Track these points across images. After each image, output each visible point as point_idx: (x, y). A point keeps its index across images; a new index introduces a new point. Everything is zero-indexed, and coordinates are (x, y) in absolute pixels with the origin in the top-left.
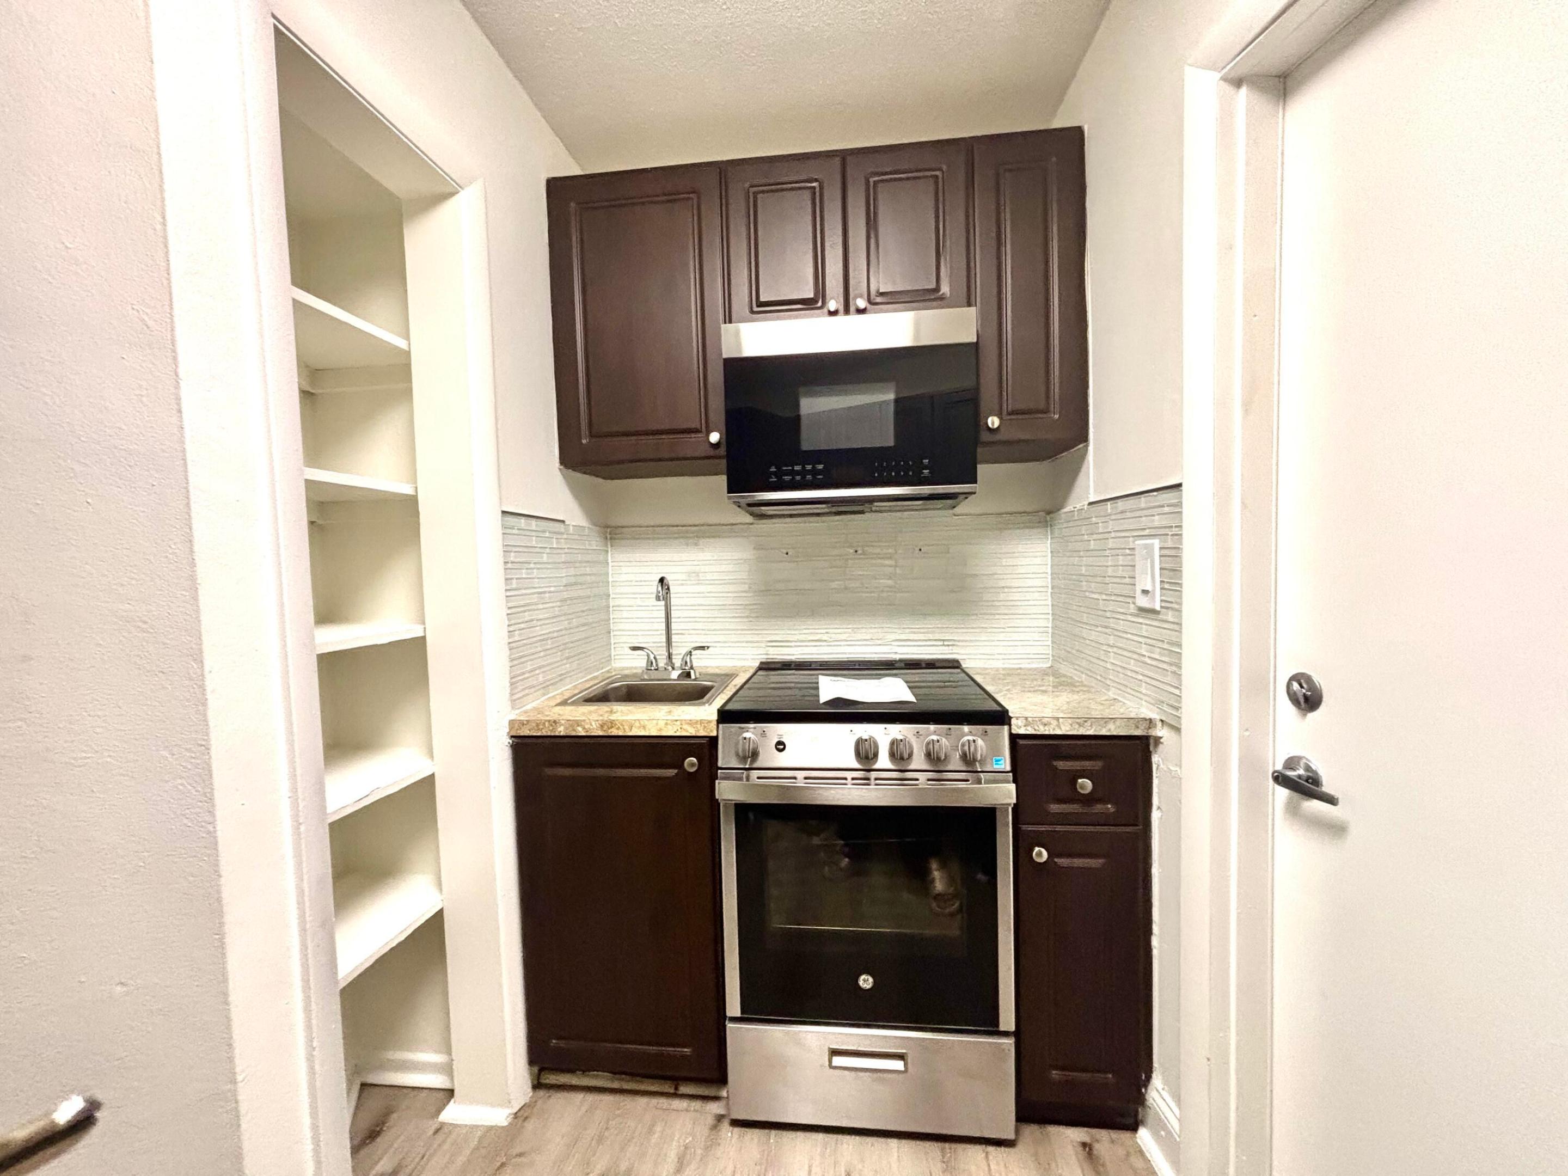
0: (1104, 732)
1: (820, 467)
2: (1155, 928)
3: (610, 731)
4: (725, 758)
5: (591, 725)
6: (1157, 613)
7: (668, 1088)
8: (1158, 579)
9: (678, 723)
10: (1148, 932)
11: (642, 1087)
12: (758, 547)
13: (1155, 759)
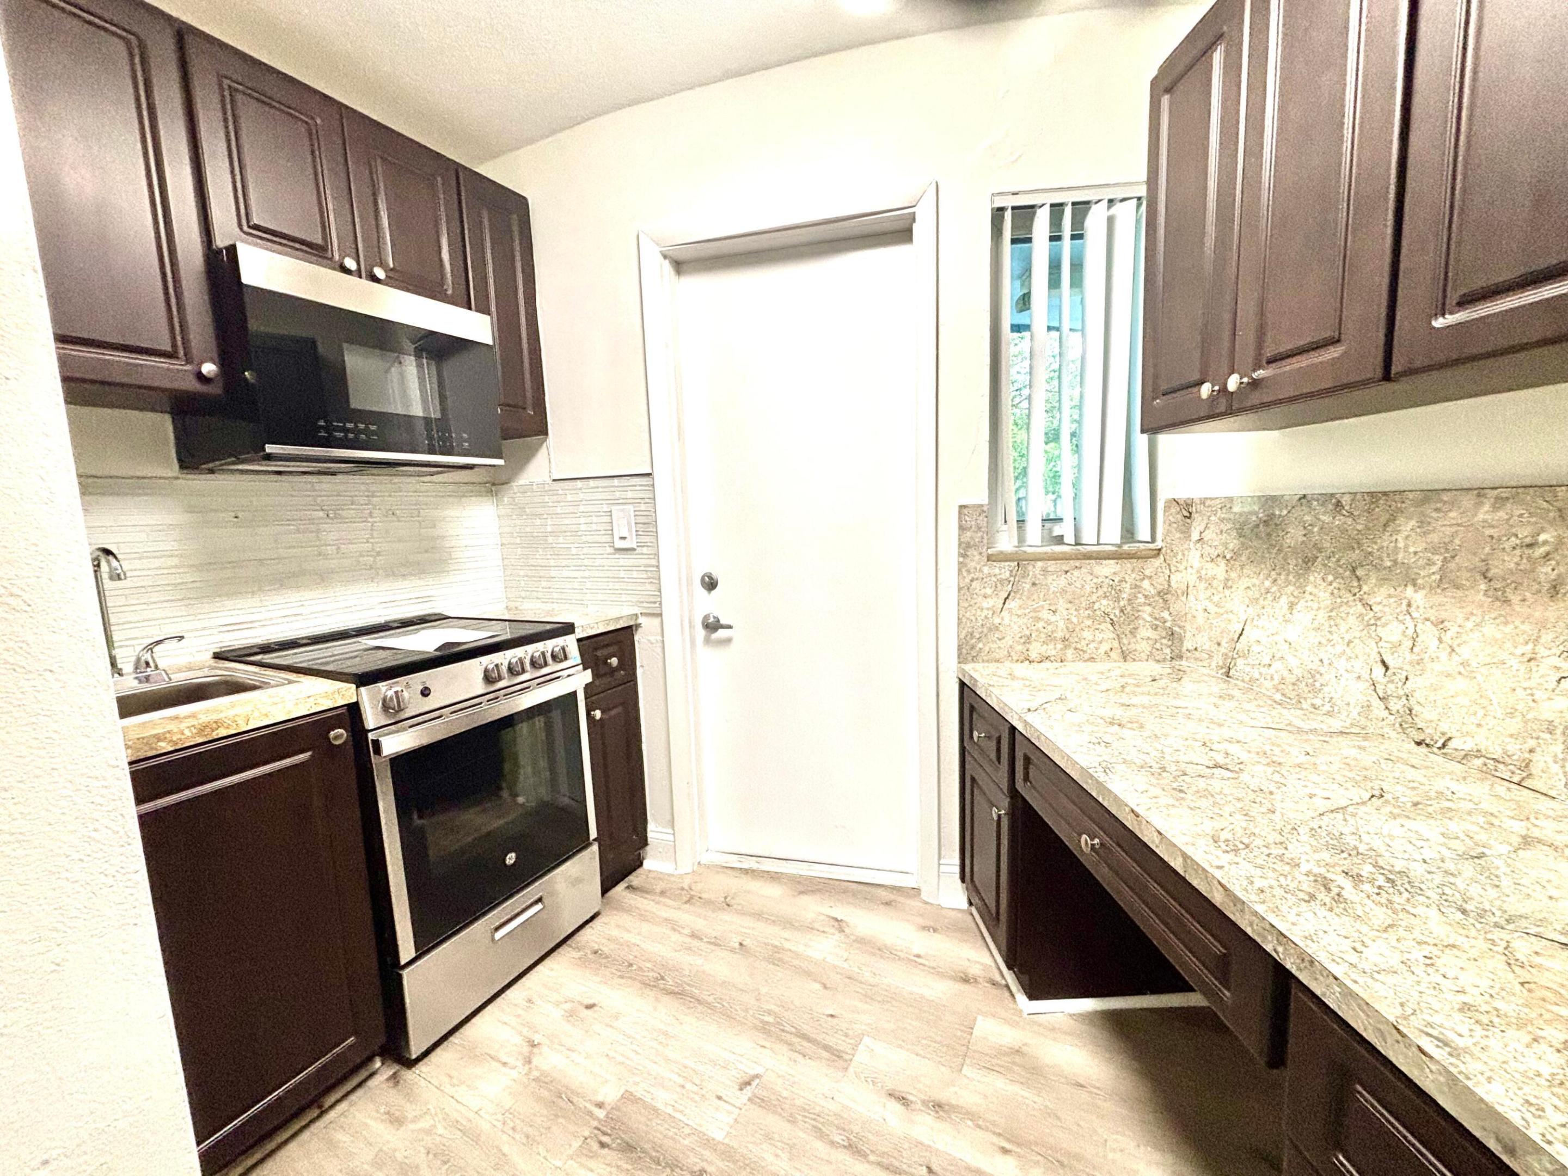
0: (618, 626)
1: (373, 428)
2: (644, 739)
3: (214, 733)
4: (371, 718)
5: (183, 734)
6: (634, 549)
7: (316, 1112)
8: (634, 529)
9: (312, 699)
10: (640, 741)
11: (303, 1123)
12: (191, 510)
13: (636, 638)
